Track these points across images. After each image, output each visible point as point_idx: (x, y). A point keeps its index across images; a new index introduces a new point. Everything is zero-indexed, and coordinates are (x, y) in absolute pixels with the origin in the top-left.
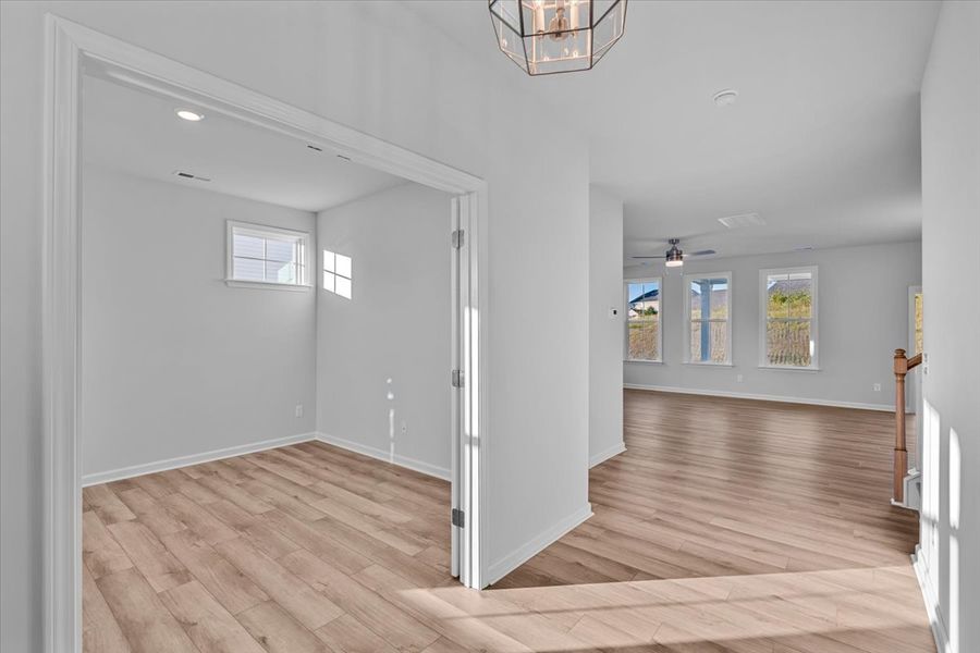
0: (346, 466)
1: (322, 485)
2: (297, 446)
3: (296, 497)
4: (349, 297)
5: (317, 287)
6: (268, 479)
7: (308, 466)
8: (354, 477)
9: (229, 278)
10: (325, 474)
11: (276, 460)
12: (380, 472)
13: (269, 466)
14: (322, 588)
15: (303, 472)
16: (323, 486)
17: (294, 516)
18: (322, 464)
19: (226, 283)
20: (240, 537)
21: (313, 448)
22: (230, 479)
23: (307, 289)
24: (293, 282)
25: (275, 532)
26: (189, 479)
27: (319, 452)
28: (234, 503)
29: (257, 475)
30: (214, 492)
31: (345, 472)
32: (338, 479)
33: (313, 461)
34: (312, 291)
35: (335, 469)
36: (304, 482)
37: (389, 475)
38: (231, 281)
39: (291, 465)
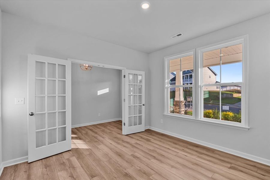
14: (100, 151)
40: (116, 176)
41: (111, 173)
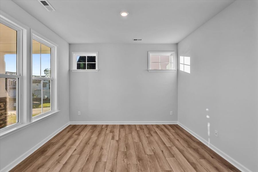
0: (186, 141)
1: (174, 148)
2: (170, 125)
3: (162, 151)
4: (190, 73)
5: (178, 70)
6: (156, 138)
7: (172, 137)
8: (189, 150)
9: (149, 69)
10: (177, 142)
11: (162, 130)
12: (202, 151)
13: (159, 132)
15: (169, 138)
16: (175, 150)
17: (158, 161)
18: (177, 136)
19: (148, 70)
20: (137, 164)
21: (175, 128)
22: (146, 133)
23: (174, 71)
24: (170, 69)
25: (149, 169)
26: (136, 129)
27: (178, 131)
28: (142, 145)
29: (154, 135)
30: (139, 137)
31: (185, 145)
32: (181, 148)
33: (174, 134)
34: (176, 72)
35: (181, 141)
36: (168, 145)
37: (207, 155)
38: (150, 70)
39: (166, 134)
40: (149, 162)
41: (152, 167)
